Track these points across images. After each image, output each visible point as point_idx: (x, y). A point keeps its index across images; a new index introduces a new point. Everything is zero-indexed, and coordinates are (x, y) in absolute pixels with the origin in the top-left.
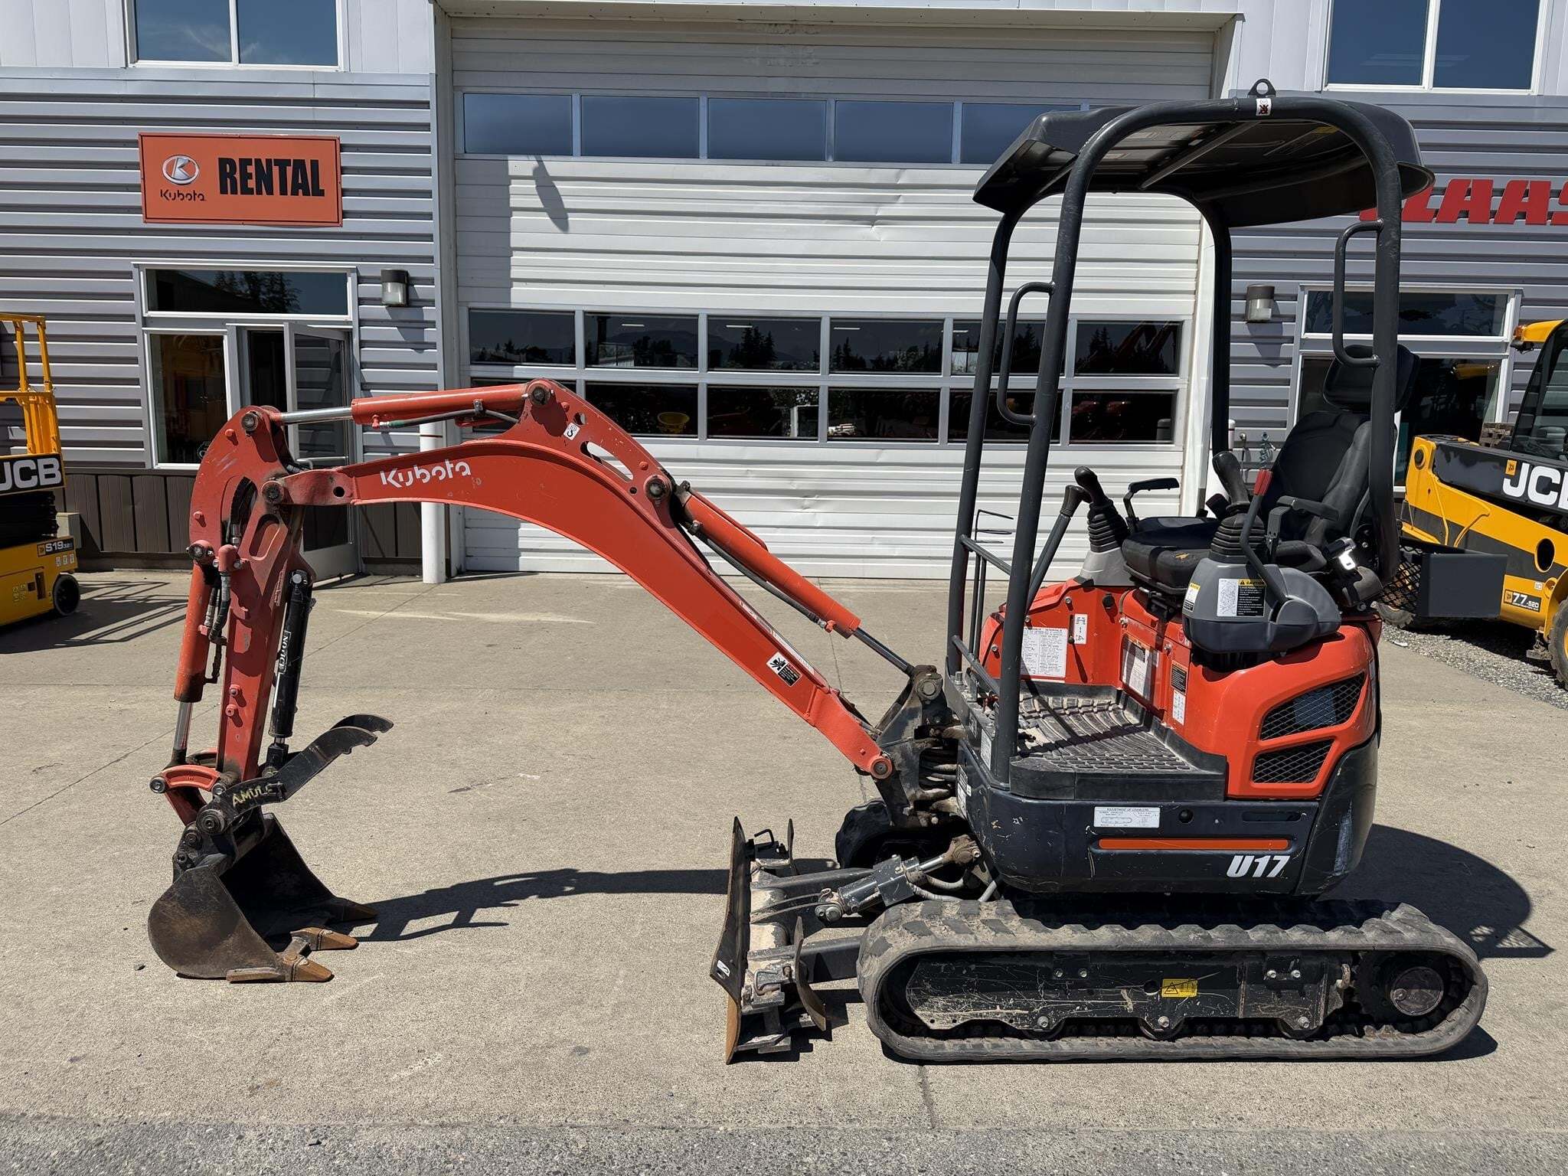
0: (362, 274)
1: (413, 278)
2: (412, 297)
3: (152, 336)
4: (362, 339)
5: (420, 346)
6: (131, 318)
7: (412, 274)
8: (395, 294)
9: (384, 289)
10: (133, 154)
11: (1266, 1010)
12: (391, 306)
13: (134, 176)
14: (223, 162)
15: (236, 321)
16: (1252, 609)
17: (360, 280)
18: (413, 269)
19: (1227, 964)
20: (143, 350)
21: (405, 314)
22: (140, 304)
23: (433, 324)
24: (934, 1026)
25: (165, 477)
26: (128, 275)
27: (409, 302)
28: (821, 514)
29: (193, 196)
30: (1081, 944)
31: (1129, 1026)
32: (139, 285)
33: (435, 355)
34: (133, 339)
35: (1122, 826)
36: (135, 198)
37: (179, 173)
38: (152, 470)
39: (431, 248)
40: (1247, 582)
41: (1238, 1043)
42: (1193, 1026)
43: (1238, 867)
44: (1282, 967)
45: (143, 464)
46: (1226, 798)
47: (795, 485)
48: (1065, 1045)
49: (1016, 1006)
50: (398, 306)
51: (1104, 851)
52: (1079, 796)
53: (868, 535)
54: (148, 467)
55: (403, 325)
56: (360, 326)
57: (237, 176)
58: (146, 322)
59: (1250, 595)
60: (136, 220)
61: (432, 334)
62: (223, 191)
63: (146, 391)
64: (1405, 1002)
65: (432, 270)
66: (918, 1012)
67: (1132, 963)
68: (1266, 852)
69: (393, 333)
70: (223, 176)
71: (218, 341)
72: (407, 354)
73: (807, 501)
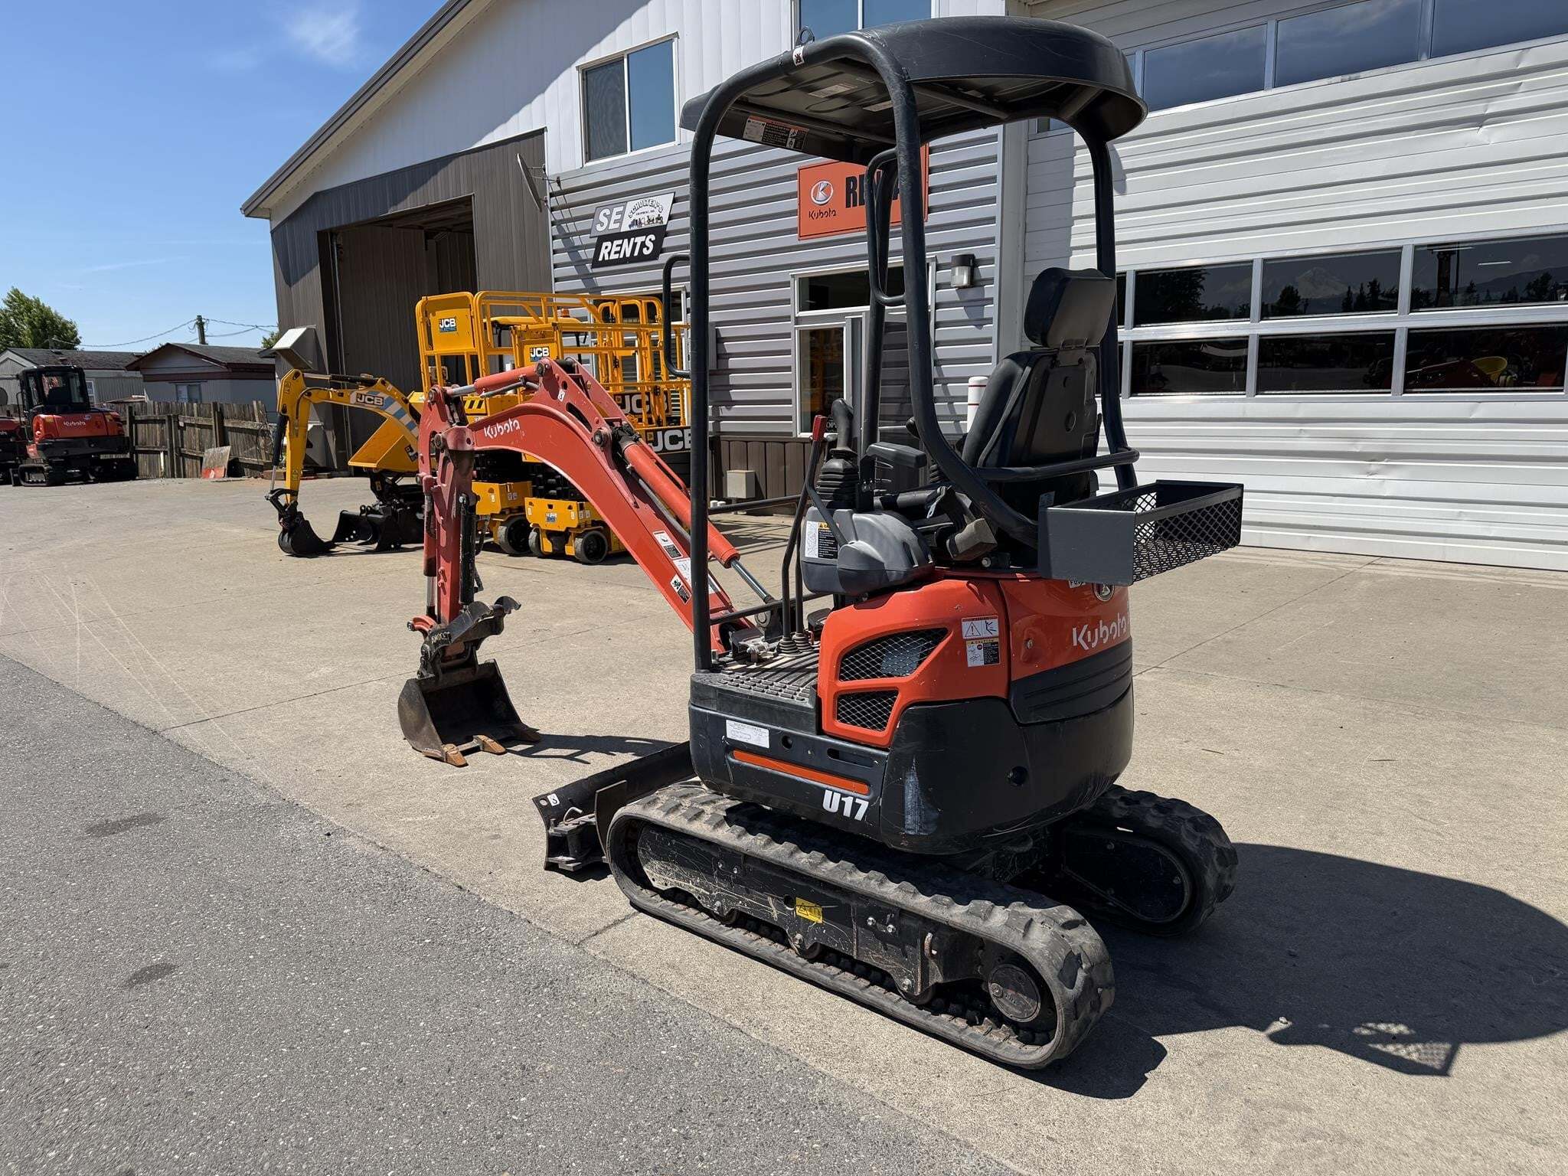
0: (940, 262)
1: (979, 260)
2: (977, 278)
3: (801, 332)
4: (937, 320)
5: (980, 322)
6: (787, 318)
7: (977, 257)
8: (962, 277)
9: (953, 274)
10: (792, 186)
11: (876, 959)
12: (960, 288)
13: (792, 204)
14: (849, 180)
15: (853, 314)
16: (830, 552)
17: (938, 268)
18: (978, 251)
19: (844, 900)
20: (794, 343)
21: (972, 293)
22: (793, 309)
23: (990, 301)
24: (655, 884)
25: (804, 443)
26: (787, 284)
27: (974, 282)
28: (1392, 481)
29: (828, 213)
30: (725, 841)
31: (775, 933)
32: (793, 292)
33: (990, 330)
34: (788, 335)
35: (745, 741)
36: (792, 222)
37: (821, 195)
38: (796, 438)
39: (993, 230)
40: (824, 524)
41: (847, 981)
42: (822, 954)
43: (831, 801)
44: (881, 918)
45: (790, 434)
46: (820, 732)
47: (1359, 447)
48: (737, 935)
49: (701, 885)
50: (964, 287)
51: (737, 761)
52: (719, 709)
53: (1455, 509)
54: (794, 436)
55: (969, 304)
56: (936, 308)
57: (857, 191)
58: (798, 320)
59: (827, 538)
60: (792, 239)
61: (990, 311)
62: (848, 205)
63: (794, 376)
64: (1001, 1000)
65: (992, 250)
66: (645, 869)
67: (774, 874)
68: (850, 793)
69: (959, 312)
70: (849, 191)
71: (839, 331)
72: (970, 331)
73: (1374, 466)
